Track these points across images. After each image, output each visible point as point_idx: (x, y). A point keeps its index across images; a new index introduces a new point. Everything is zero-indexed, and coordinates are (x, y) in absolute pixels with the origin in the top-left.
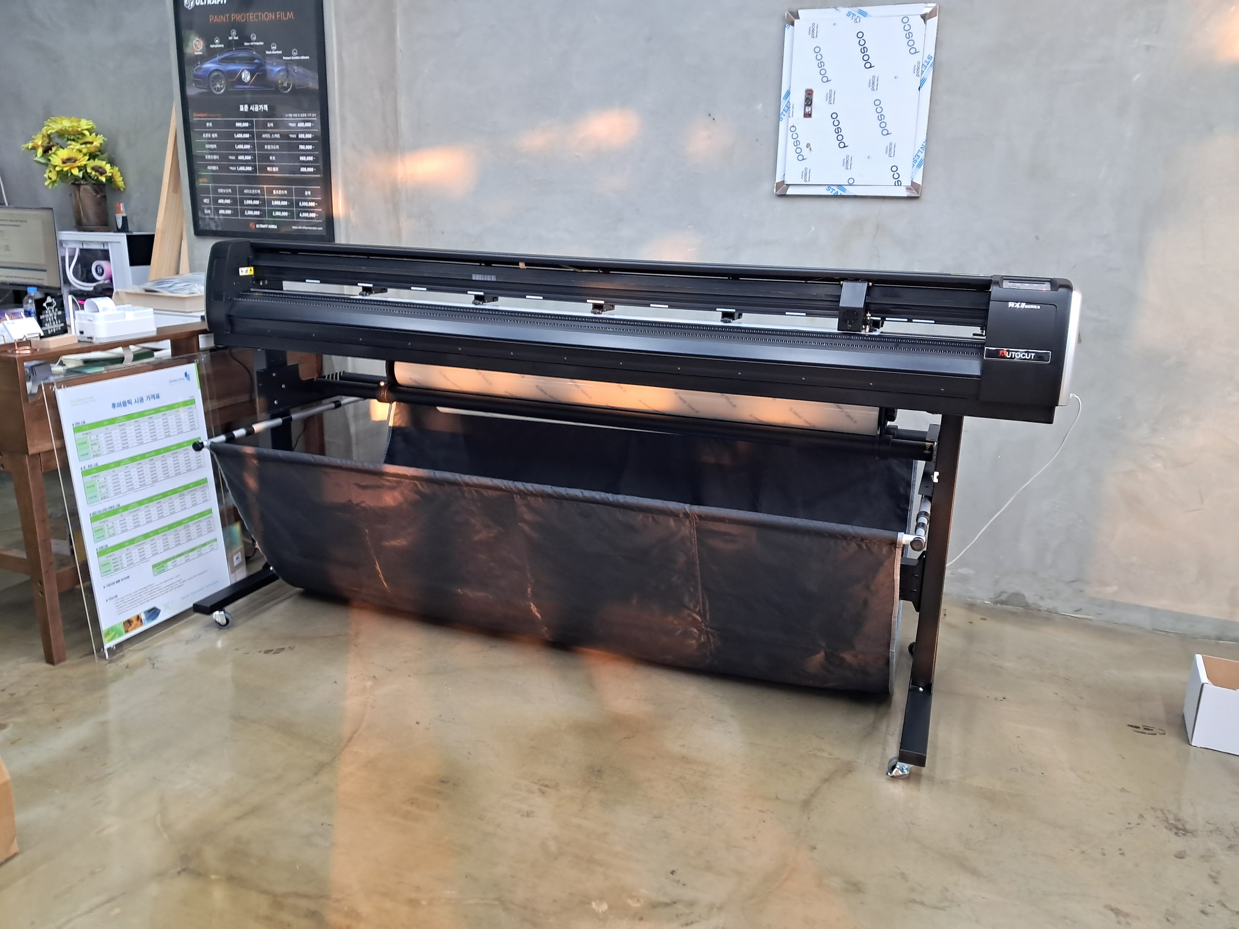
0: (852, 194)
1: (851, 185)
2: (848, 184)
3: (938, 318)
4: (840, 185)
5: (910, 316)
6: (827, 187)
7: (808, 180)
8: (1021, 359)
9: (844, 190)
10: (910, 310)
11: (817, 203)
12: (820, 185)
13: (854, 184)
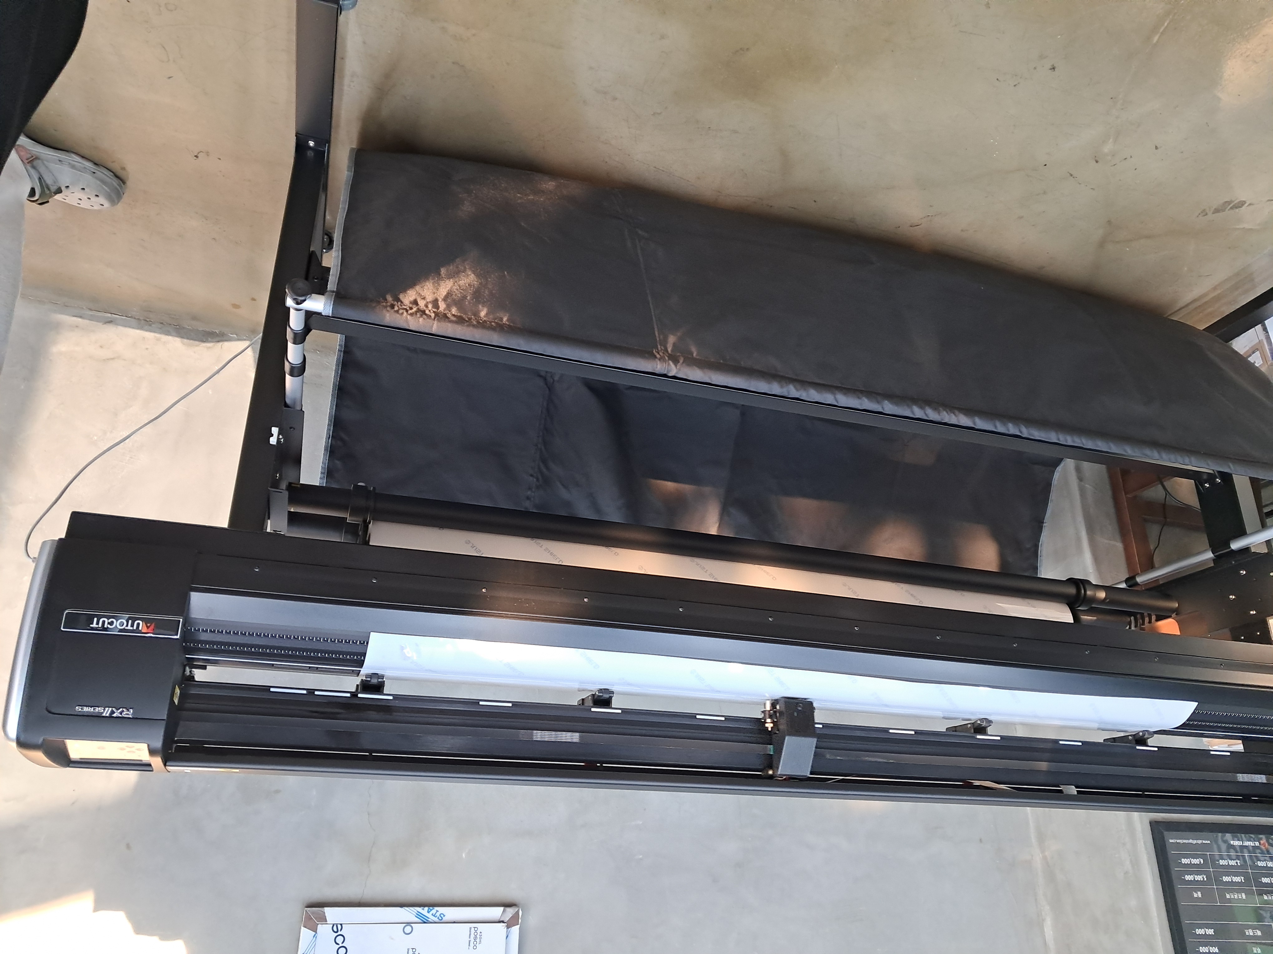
0: (406, 908)
1: (408, 924)
2: (412, 925)
3: (265, 696)
4: (425, 923)
5: (311, 699)
6: (445, 919)
7: (473, 929)
8: (117, 618)
9: (419, 915)
10: (311, 709)
11: (458, 894)
12: (454, 922)
13: (405, 925)
